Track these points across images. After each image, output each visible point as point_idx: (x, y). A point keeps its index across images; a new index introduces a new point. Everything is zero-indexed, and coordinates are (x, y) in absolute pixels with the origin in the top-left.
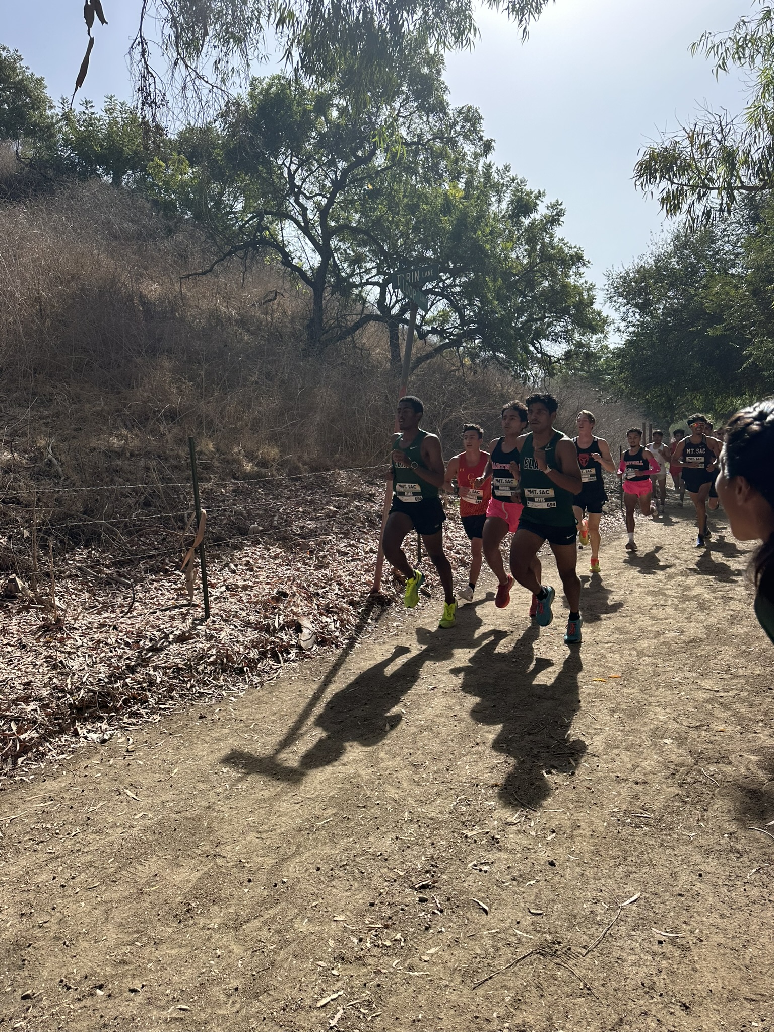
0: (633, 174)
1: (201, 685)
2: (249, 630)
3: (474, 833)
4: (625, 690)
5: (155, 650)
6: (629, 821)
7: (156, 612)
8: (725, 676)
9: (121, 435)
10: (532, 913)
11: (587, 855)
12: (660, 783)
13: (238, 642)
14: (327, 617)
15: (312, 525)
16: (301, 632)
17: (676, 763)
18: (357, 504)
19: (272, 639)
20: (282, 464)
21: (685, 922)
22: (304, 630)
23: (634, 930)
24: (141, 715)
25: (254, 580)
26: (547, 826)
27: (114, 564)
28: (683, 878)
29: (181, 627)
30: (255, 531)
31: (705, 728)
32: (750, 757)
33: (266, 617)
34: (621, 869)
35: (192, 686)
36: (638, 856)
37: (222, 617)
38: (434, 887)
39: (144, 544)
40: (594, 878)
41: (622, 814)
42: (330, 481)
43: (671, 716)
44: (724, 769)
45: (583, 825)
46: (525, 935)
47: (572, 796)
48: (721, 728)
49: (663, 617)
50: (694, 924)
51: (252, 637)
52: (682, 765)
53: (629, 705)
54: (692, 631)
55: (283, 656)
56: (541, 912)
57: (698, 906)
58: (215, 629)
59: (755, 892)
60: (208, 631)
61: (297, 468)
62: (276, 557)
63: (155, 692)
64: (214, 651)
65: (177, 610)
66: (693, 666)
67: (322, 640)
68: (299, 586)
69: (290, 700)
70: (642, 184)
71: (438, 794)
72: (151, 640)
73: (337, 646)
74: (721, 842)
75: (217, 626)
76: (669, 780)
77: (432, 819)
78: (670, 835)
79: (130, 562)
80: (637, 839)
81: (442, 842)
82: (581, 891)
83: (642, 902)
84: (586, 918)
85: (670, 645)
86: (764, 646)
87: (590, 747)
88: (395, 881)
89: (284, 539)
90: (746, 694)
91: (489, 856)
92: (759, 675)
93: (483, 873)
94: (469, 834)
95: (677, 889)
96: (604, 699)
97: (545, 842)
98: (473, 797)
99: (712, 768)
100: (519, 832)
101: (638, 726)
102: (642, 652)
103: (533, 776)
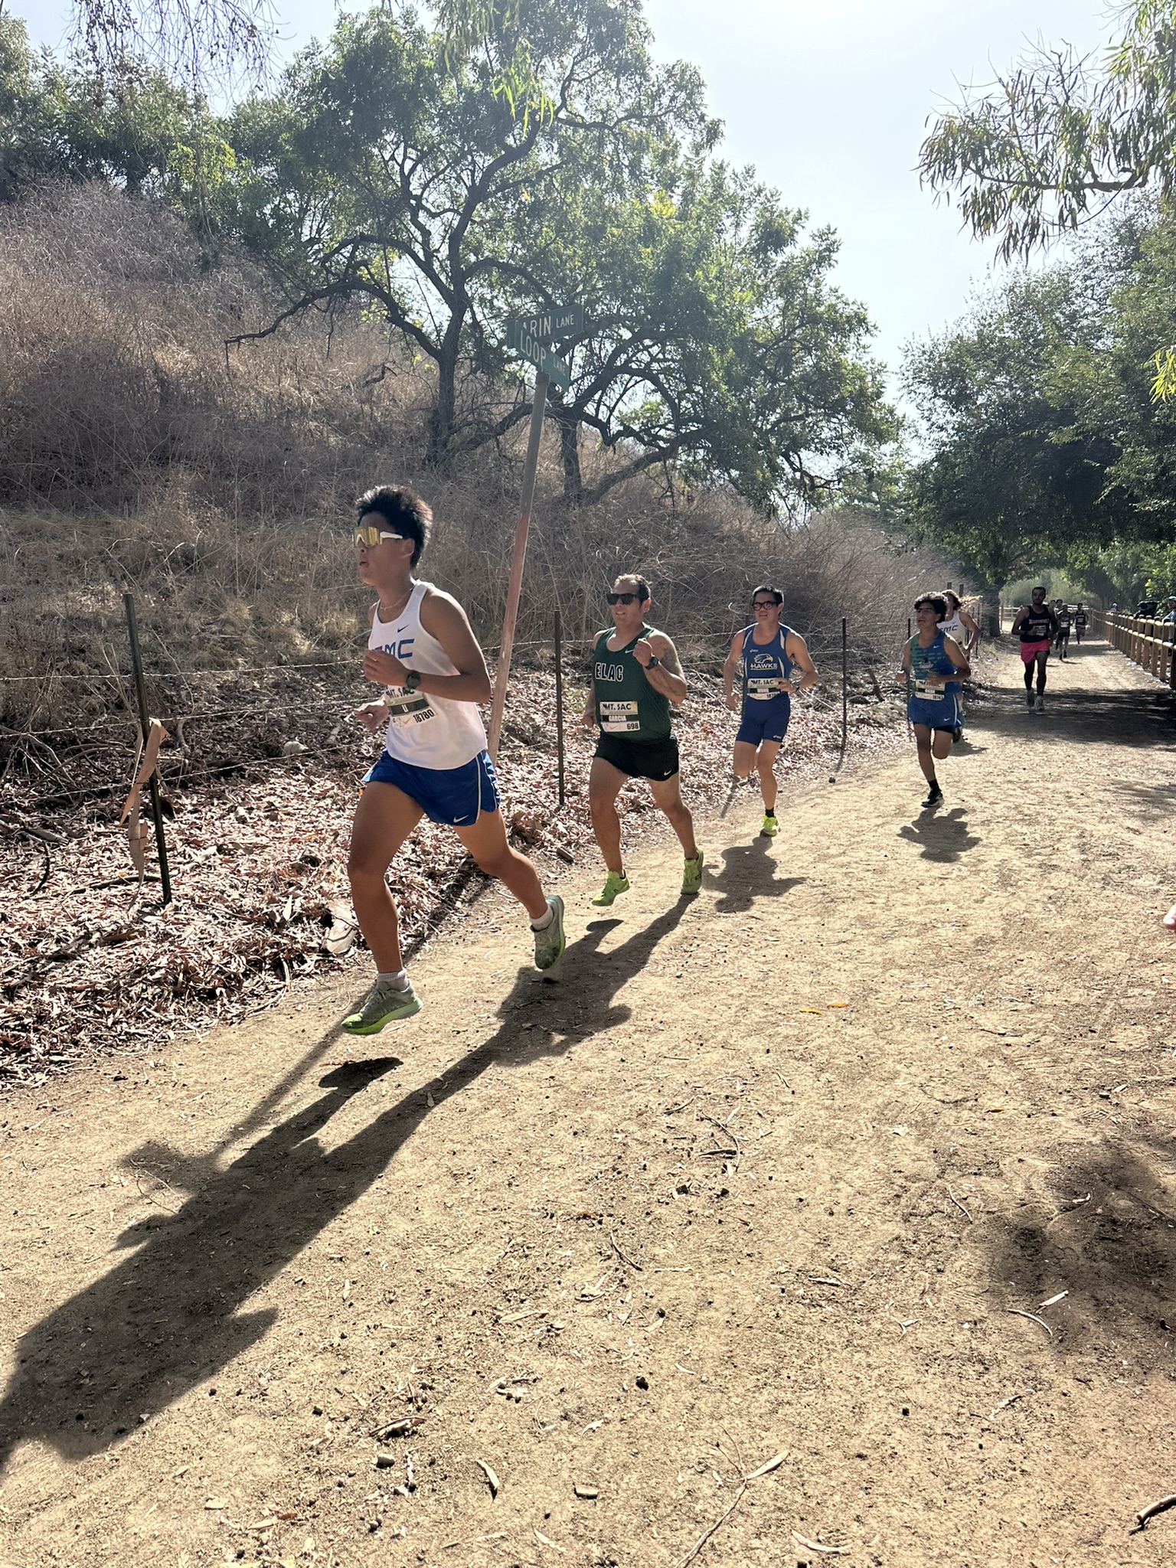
0: (918, 161)
1: (132, 1021)
2: (239, 922)
3: (519, 1315)
4: (850, 1030)
5: (61, 958)
6: (801, 1292)
7: (83, 891)
8: (1020, 1006)
9: (102, 592)
10: (579, 1495)
11: (710, 1363)
12: (871, 1213)
13: (212, 944)
16: (331, 925)
17: (907, 1173)
19: (277, 938)
21: (858, 1519)
22: (336, 923)
23: (758, 1536)
24: (14, 1074)
25: (273, 834)
26: (654, 1301)
27: (40, 806)
28: (874, 1416)
29: (120, 916)
30: (293, 751)
31: (969, 1104)
32: (1037, 1163)
33: (272, 900)
34: (765, 1395)
35: (115, 1023)
36: (801, 1368)
37: (193, 899)
38: (414, 1432)
39: (99, 772)
40: (712, 1416)
41: (791, 1277)
43: (918, 1080)
44: (987, 1187)
45: (718, 1299)
46: (553, 1544)
47: (712, 1237)
48: (997, 1105)
49: (938, 898)
50: (874, 1523)
51: (240, 936)
52: (915, 1178)
53: (849, 1058)
54: (981, 923)
55: (291, 967)
56: (593, 1491)
57: (889, 1482)
58: (177, 922)
59: (998, 1451)
60: (162, 926)
62: (323, 796)
63: (45, 1033)
64: (163, 961)
65: (121, 887)
66: (972, 986)
69: (282, 1047)
70: (933, 177)
71: (478, 1234)
72: (58, 941)
74: (957, 1339)
75: (181, 917)
76: (889, 1208)
78: (868, 1323)
79: (64, 803)
80: (808, 1329)
81: (456, 1335)
82: (680, 1445)
83: (787, 1470)
84: (677, 1506)
85: (941, 947)
86: (1095, 951)
87: (766, 1140)
88: (347, 1419)
89: (341, 766)
90: (1050, 1039)
91: (534, 1364)
92: (1077, 1005)
93: (512, 1403)
94: (510, 1318)
95: (856, 1441)
96: (811, 1046)
97: (642, 1335)
98: (539, 1240)
99: (967, 1184)
100: (602, 1314)
101: (856, 1100)
102: (892, 961)
103: (655, 1196)
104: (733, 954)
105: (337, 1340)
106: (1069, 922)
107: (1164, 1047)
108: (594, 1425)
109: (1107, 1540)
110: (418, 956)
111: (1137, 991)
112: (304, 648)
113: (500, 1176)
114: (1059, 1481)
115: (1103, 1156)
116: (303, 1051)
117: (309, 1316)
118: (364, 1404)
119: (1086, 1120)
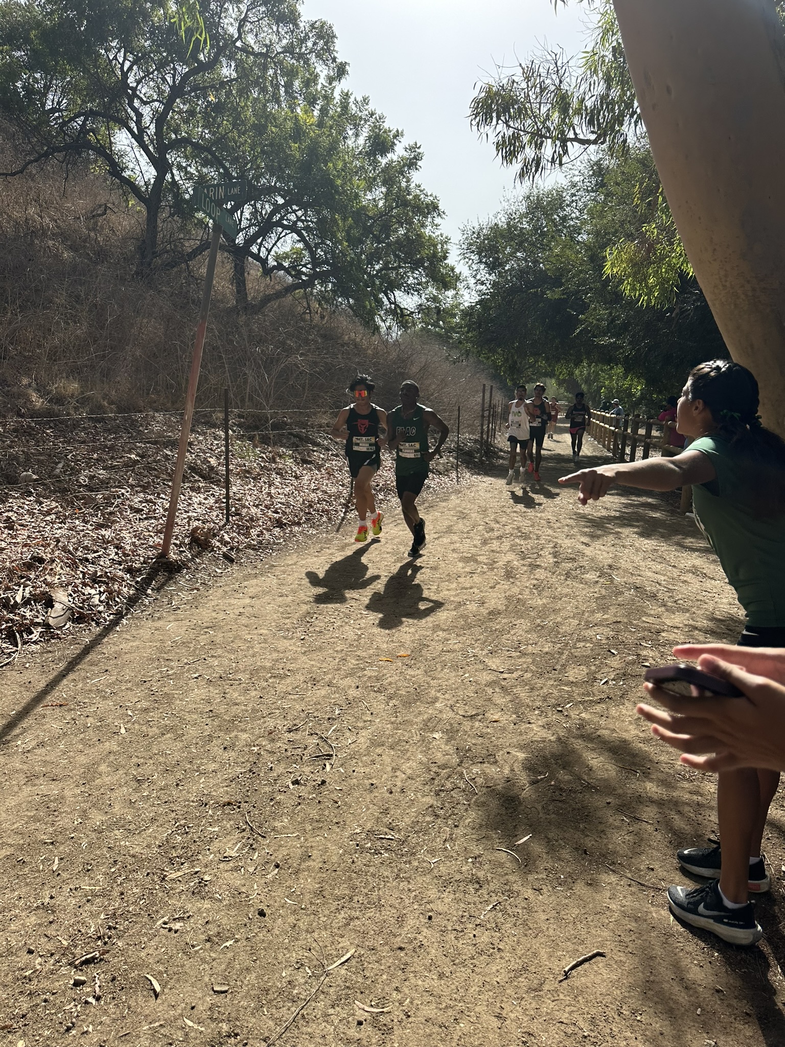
0: (469, 111)
3: (180, 874)
4: (410, 671)
6: (369, 845)
8: (514, 654)
10: (215, 992)
11: (308, 896)
12: (416, 791)
14: (92, 587)
15: (102, 473)
16: (52, 607)
17: (439, 764)
18: (169, 453)
19: (11, 616)
20: (83, 401)
21: (397, 989)
22: (57, 605)
23: (333, 1007)
25: (9, 540)
26: (273, 858)
28: (411, 922)
30: (28, 479)
31: (479, 717)
32: (518, 754)
33: (8, 589)
34: (343, 914)
36: (367, 894)
38: (101, 960)
40: (307, 931)
41: (363, 836)
42: (141, 425)
43: (449, 703)
44: (488, 771)
45: (315, 853)
46: (196, 1026)
47: (314, 813)
48: (496, 717)
49: (468, 586)
50: (406, 991)
52: (444, 766)
53: (408, 690)
54: (493, 602)
55: (22, 636)
56: (225, 988)
57: (418, 964)
59: (484, 938)
61: (100, 407)
62: (48, 513)
66: (485, 642)
67: (79, 617)
68: (65, 549)
69: (13, 694)
70: (478, 123)
71: (153, 820)
73: (98, 624)
74: (464, 869)
76: (427, 787)
77: (133, 856)
78: (410, 862)
80: (372, 869)
81: (135, 890)
82: (285, 952)
83: (354, 962)
84: (281, 992)
85: (468, 617)
86: (559, 619)
87: (353, 746)
88: (52, 955)
89: (64, 491)
90: (529, 675)
91: (189, 906)
92: (547, 653)
93: (173, 934)
94: (173, 876)
95: (399, 939)
96: (385, 683)
97: (263, 881)
98: (196, 822)
99: (476, 769)
100: (237, 869)
101: (410, 717)
102: (438, 626)
103: (277, 787)
104: (339, 623)
105: (47, 900)
106: (544, 600)
107: (595, 679)
108: (228, 944)
109: (546, 987)
110: (118, 628)
111: (582, 644)
112: (38, 404)
113: (171, 780)
114: (519, 953)
115: (556, 748)
116: (28, 696)
117: (27, 884)
118: (65, 943)
119: (548, 726)
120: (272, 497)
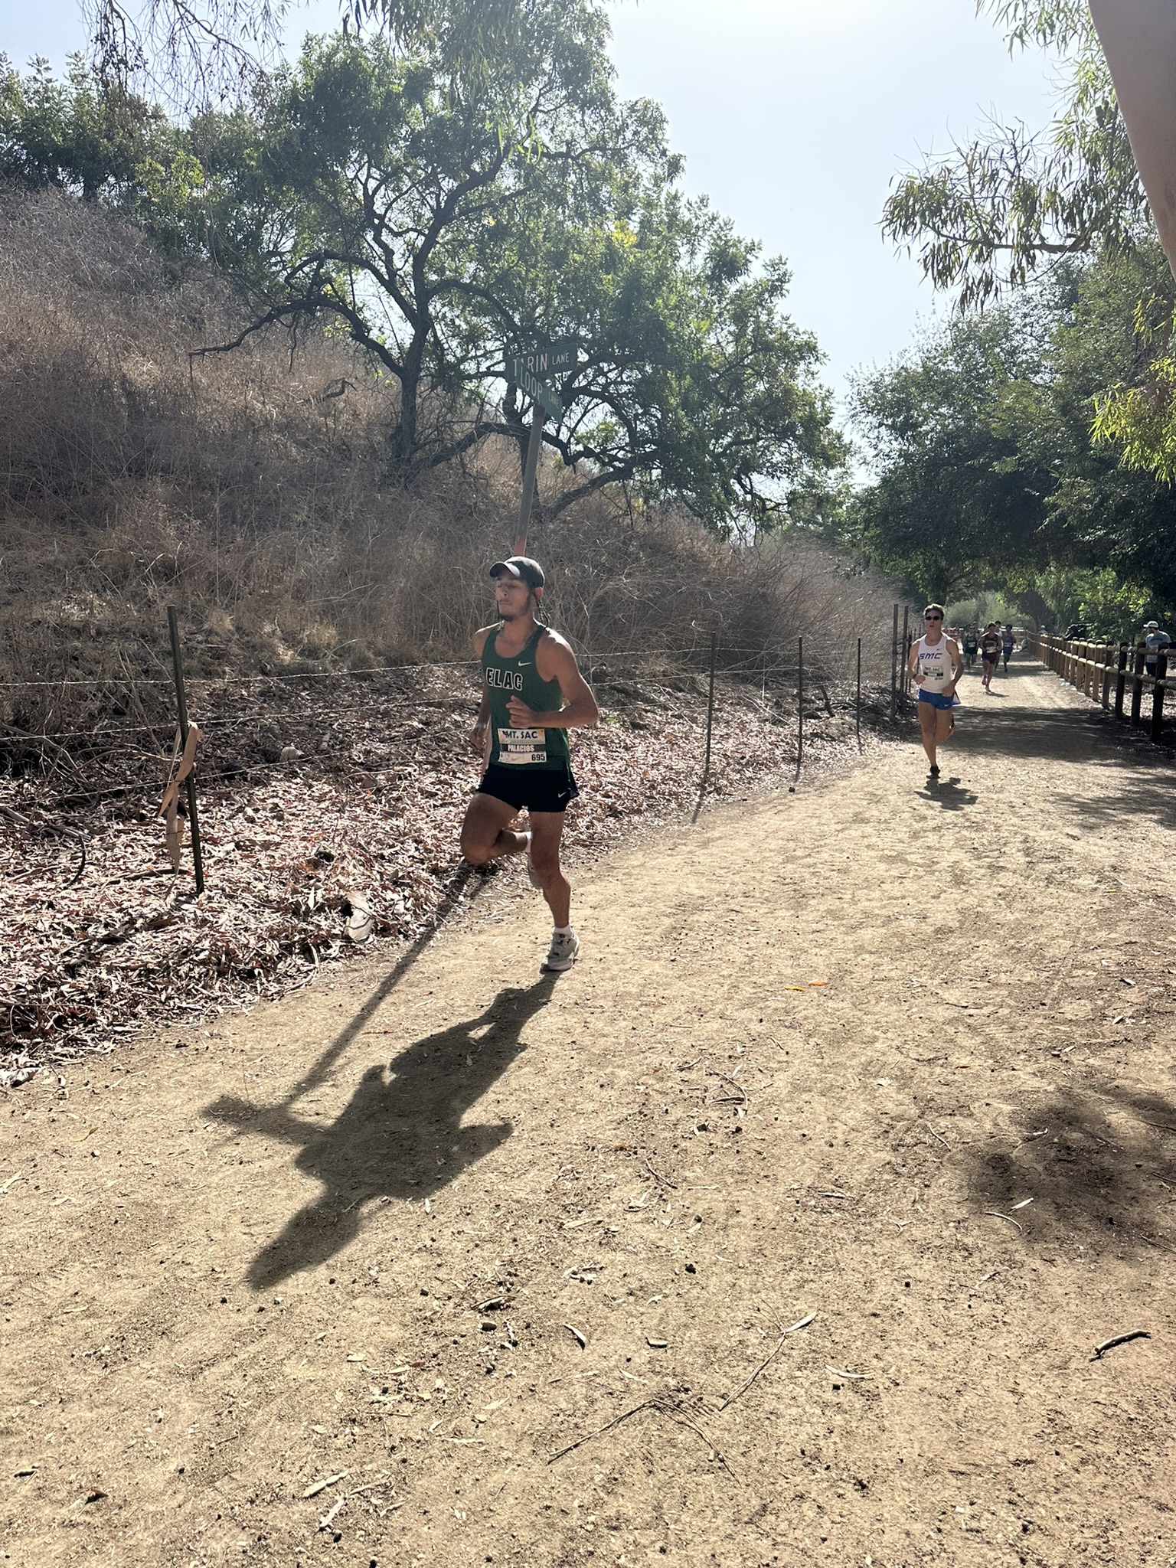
0: (881, 216)
1: (183, 997)
2: (267, 911)
3: (579, 1223)
4: (830, 1003)
5: (112, 940)
6: (813, 1203)
7: (118, 882)
8: (979, 985)
9: (84, 601)
10: (652, 1345)
11: (744, 1255)
12: (865, 1145)
13: (246, 930)
14: (394, 891)
15: (382, 749)
16: (351, 914)
17: (892, 1114)
18: (458, 718)
19: (304, 925)
20: (342, 653)
21: (876, 1356)
22: (356, 912)
23: (799, 1369)
24: (84, 1042)
25: (282, 833)
26: (691, 1211)
27: (60, 805)
28: (882, 1288)
29: (157, 905)
30: (290, 756)
31: (941, 1062)
32: (1001, 1106)
33: (295, 892)
34: (792, 1276)
35: (169, 998)
36: (820, 1257)
37: (223, 890)
38: (508, 1306)
39: (110, 773)
40: (751, 1291)
41: (803, 1192)
42: (418, 683)
43: (894, 1044)
44: (961, 1125)
45: (744, 1209)
46: (636, 1378)
47: (732, 1163)
48: (964, 1062)
49: (899, 895)
50: (890, 1359)
51: (270, 923)
52: (900, 1118)
53: (833, 1026)
54: (939, 916)
55: (319, 951)
56: (662, 1343)
57: (898, 1331)
58: (212, 910)
59: (983, 1310)
60: (199, 913)
61: (364, 661)
62: (321, 799)
63: (107, 1007)
64: (206, 944)
65: (153, 879)
66: (935, 968)
67: (383, 929)
68: (353, 843)
69: (324, 1019)
70: (895, 231)
71: (532, 1163)
72: (106, 925)
73: (406, 937)
74: (945, 1234)
75: (215, 905)
76: (879, 1141)
77: (518, 1202)
78: (870, 1224)
79: (83, 802)
80: (822, 1230)
81: (529, 1238)
82: (728, 1310)
83: (816, 1326)
84: (732, 1351)
85: (905, 936)
86: (1042, 940)
87: (769, 1090)
88: (450, 1298)
89: (337, 770)
90: (1006, 1011)
91: (598, 1258)
92: (1029, 984)
93: (585, 1285)
94: (572, 1224)
95: (870, 1305)
96: (797, 1016)
97: (684, 1235)
98: (585, 1167)
99: (944, 1122)
100: (648, 1221)
101: (842, 1059)
102: (862, 947)
103: (679, 1133)
104: (719, 942)
105: (429, 1243)
106: (1017, 915)
107: (1105, 1016)
108: (656, 1298)
109: (1073, 1366)
110: (431, 943)
111: (1080, 972)
112: (287, 658)
113: (543, 1119)
114: (1033, 1329)
115: (1057, 1102)
116: (342, 1024)
117: (400, 1226)
118: (462, 1288)
119: (1041, 1074)
120: (598, 775)
